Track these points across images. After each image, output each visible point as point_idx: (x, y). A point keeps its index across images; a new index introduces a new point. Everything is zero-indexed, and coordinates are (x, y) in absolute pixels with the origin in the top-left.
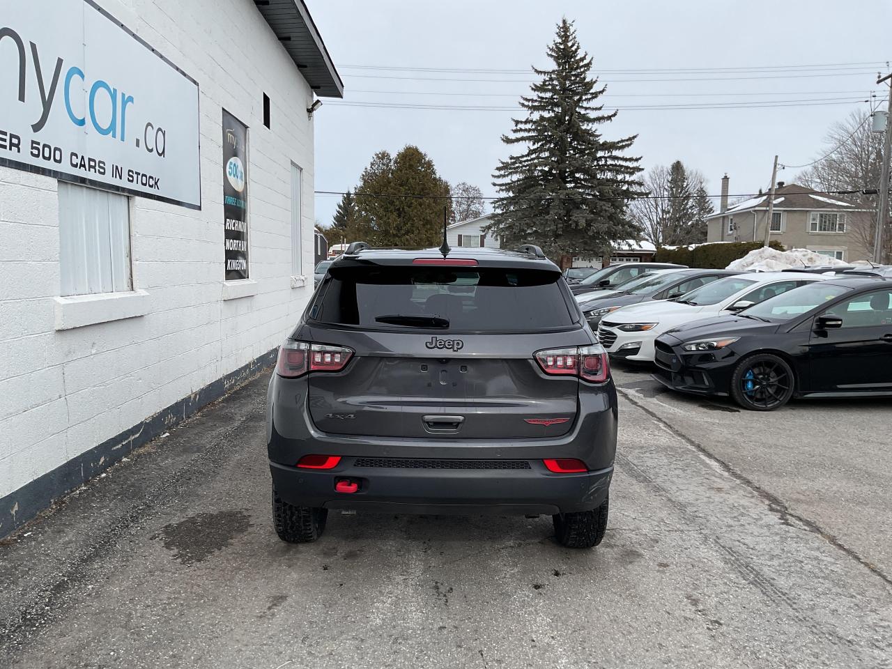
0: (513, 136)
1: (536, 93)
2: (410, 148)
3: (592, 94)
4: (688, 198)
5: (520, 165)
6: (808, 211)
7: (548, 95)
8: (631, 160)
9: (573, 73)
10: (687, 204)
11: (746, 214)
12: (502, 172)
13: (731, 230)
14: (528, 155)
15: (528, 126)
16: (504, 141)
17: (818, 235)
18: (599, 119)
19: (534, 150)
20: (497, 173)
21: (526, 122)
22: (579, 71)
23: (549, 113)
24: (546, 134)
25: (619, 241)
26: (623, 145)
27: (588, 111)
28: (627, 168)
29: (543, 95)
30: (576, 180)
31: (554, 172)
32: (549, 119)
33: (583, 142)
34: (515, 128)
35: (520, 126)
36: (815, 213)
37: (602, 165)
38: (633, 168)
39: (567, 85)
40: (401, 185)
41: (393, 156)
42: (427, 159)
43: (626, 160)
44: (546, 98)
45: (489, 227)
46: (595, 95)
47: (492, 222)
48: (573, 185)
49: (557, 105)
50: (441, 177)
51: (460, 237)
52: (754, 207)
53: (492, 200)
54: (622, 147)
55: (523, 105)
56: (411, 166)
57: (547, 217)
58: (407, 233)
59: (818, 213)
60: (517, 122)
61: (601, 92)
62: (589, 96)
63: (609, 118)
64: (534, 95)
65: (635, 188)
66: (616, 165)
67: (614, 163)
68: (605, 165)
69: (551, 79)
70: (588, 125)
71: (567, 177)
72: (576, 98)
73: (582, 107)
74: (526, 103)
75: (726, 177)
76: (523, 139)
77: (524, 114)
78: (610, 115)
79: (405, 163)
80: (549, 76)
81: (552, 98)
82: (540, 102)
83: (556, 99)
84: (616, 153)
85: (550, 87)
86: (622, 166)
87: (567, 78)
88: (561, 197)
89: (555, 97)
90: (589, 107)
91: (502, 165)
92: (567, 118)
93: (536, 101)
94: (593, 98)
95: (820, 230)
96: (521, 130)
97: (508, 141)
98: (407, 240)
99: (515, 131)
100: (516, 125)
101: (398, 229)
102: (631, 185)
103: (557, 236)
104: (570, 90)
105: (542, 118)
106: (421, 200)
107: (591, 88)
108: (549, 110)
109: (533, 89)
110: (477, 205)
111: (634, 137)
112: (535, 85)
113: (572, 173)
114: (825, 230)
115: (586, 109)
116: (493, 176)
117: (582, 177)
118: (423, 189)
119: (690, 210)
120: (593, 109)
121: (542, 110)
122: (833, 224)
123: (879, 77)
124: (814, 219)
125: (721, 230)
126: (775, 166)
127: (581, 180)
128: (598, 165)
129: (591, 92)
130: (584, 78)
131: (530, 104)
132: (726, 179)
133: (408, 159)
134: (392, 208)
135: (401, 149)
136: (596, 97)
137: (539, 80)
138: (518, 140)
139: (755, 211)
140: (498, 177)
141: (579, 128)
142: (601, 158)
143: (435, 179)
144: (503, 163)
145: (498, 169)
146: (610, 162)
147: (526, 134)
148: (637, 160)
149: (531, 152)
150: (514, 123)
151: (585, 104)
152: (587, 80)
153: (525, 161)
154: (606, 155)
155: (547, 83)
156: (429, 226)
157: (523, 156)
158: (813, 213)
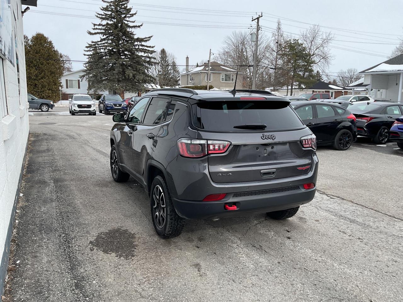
0: (93, 31)
1: (103, 11)
2: (39, 34)
3: (130, 14)
4: (168, 65)
5: (98, 46)
6: (220, 73)
7: (110, 13)
8: (150, 47)
9: (121, 3)
10: (168, 68)
11: (197, 73)
12: (89, 49)
13: (191, 80)
14: (101, 41)
15: (100, 27)
16: (89, 34)
17: (224, 83)
18: (134, 27)
19: (103, 39)
20: (87, 49)
21: (99, 25)
22: (123, 3)
23: (110, 21)
24: (109, 31)
25: (147, 84)
26: (146, 40)
27: (129, 22)
28: (149, 50)
29: (107, 13)
30: (125, 55)
31: (114, 50)
32: (111, 24)
33: (128, 37)
34: (94, 28)
35: (96, 27)
36: (223, 74)
37: (137, 48)
38: (151, 51)
39: (118, 9)
40: (37, 53)
41: (30, 37)
42: (49, 40)
43: (148, 47)
44: (108, 14)
45: (84, 76)
46: (132, 15)
47: (85, 73)
48: (124, 57)
49: (114, 18)
50: (58, 50)
51: (67, 80)
52: (201, 70)
53: (84, 63)
54: (146, 41)
55: (97, 17)
56: (41, 44)
57: (114, 72)
58: (42, 78)
59: (224, 74)
60: (95, 25)
61: (135, 14)
62: (129, 15)
63: (139, 27)
64: (102, 12)
65: (152, 60)
66: (143, 49)
67: (143, 48)
68: (139, 49)
69: (110, 5)
70: (129, 29)
71: (121, 53)
72: (123, 16)
73: (126, 20)
74: (99, 16)
75: (187, 57)
76: (98, 33)
77: (98, 21)
78: (139, 25)
79: (37, 42)
80: (109, 4)
81: (111, 14)
82: (106, 16)
83: (113, 15)
84: (143, 43)
85: (110, 9)
86: (146, 50)
87: (118, 5)
88: (120, 62)
89: (113, 14)
90: (129, 21)
91: (88, 45)
92: (119, 25)
93: (103, 15)
94: (131, 16)
95: (225, 81)
96: (97, 29)
97: (90, 33)
98: (42, 82)
99: (94, 29)
100: (94, 26)
101: (37, 76)
102: (151, 59)
103: (119, 81)
104: (120, 12)
105: (107, 24)
106: (48, 61)
107: (130, 11)
108: (110, 20)
109: (101, 9)
110: (68, 65)
111: (151, 37)
112: (103, 8)
113: (123, 52)
114: (227, 81)
115: (128, 21)
116: (85, 51)
117: (128, 53)
118: (49, 56)
119: (170, 71)
120: (131, 22)
121: (107, 20)
122: (229, 78)
123: (253, 18)
124: (223, 76)
125: (187, 80)
126: (210, 53)
127: (127, 55)
128: (135, 48)
129: (130, 13)
130: (127, 7)
131: (101, 16)
132: (187, 58)
133: (39, 39)
134: (32, 65)
135: (34, 34)
136: (132, 16)
137: (105, 5)
138: (95, 34)
139: (200, 72)
140: (87, 51)
141: (126, 30)
142: (136, 45)
143: (54, 50)
144: (89, 44)
145: (87, 47)
146: (140, 47)
147: (99, 31)
148: (153, 47)
149: (102, 40)
150: (93, 25)
151: (127, 19)
152: (128, 8)
153: (100, 44)
154: (139, 44)
155: (108, 7)
156: (53, 75)
157: (98, 42)
158: (222, 74)
